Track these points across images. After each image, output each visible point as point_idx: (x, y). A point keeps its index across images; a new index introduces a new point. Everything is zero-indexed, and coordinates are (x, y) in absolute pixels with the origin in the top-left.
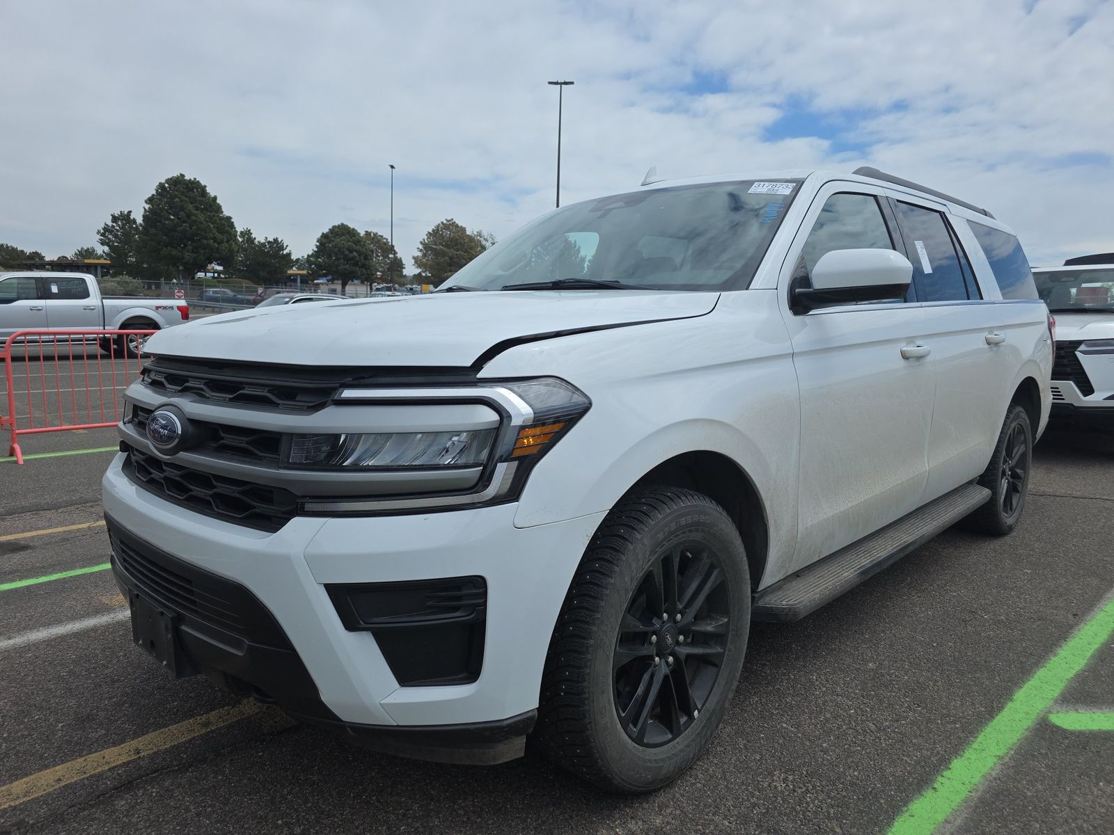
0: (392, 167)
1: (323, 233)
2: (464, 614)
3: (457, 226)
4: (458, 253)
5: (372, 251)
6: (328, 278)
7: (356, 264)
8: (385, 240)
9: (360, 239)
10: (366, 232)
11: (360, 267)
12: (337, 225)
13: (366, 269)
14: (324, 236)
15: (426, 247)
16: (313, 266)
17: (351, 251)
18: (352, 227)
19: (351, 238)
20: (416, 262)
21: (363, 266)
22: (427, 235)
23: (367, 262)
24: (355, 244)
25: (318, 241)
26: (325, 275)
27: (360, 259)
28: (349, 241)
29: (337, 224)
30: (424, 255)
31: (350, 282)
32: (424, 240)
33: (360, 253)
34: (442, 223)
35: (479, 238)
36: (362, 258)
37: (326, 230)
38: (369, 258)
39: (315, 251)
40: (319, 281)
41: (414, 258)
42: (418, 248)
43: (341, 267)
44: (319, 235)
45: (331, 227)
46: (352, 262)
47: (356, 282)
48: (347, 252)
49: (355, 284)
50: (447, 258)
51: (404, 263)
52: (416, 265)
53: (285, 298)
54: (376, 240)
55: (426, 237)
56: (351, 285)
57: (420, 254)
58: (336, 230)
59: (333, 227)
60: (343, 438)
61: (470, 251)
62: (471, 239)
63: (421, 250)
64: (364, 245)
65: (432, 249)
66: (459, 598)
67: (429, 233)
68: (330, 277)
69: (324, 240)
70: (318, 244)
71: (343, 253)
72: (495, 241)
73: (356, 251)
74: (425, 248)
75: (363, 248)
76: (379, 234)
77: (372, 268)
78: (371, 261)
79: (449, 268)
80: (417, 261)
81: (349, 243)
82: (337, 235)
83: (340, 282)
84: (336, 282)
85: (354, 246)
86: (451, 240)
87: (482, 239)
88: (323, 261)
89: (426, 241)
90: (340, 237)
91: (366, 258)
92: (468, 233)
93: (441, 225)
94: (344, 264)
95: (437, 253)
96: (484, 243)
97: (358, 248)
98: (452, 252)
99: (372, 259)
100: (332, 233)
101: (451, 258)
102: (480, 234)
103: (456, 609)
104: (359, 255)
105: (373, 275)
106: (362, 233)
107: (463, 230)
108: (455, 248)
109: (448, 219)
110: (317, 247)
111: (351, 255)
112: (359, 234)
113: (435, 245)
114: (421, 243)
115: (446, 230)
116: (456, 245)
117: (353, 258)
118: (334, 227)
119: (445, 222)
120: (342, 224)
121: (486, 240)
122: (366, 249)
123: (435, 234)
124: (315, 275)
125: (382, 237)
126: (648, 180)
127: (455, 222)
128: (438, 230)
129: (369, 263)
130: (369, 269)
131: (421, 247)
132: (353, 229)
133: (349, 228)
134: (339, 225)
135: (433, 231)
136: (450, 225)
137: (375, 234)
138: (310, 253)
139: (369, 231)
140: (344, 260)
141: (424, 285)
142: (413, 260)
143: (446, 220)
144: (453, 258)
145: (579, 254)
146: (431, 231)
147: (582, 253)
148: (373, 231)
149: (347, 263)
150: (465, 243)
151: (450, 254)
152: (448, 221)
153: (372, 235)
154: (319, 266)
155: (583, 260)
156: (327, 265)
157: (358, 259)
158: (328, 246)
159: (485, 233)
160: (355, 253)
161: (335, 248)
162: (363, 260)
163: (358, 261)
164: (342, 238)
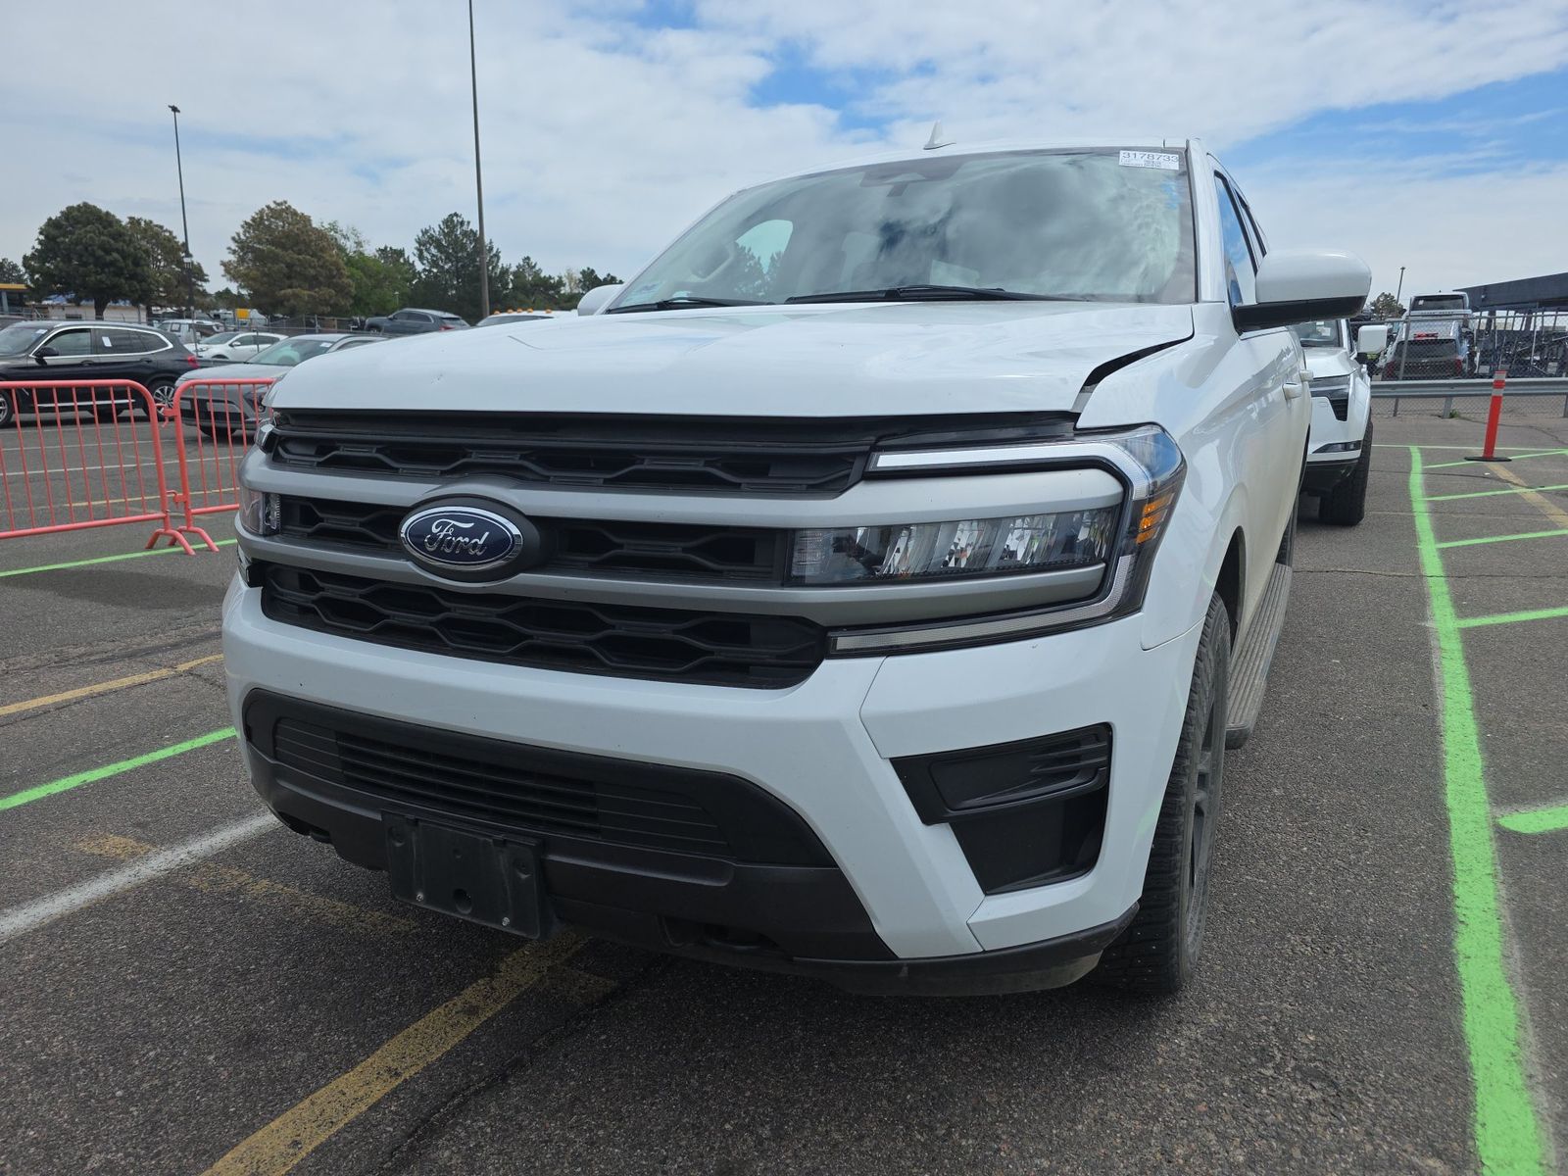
0: (175, 109)
1: (50, 219)
2: (1082, 781)
3: (295, 213)
4: (300, 257)
5: (146, 252)
6: (69, 297)
7: (119, 273)
8: (167, 234)
9: (122, 230)
10: (130, 218)
11: (126, 279)
12: (75, 205)
13: (139, 282)
14: (52, 224)
15: (243, 246)
16: (37, 276)
17: (108, 252)
18: (104, 210)
19: (105, 228)
20: (227, 271)
21: (133, 277)
22: (243, 227)
23: (139, 270)
24: (114, 239)
25: (41, 233)
26: (61, 292)
27: (127, 266)
28: (101, 234)
29: (75, 203)
30: (241, 260)
31: (110, 304)
32: (238, 234)
33: (125, 256)
34: (268, 207)
35: (332, 233)
36: (129, 262)
37: (55, 214)
38: (143, 262)
39: (37, 250)
40: (50, 302)
41: (223, 264)
42: (229, 248)
43: (93, 279)
44: (43, 222)
45: (64, 209)
46: (112, 269)
47: (121, 303)
48: (100, 253)
49: (120, 308)
50: (283, 265)
51: (205, 272)
52: (228, 276)
53: (38, 328)
54: (150, 233)
55: (241, 231)
56: (115, 308)
57: (233, 258)
58: (75, 213)
59: (68, 208)
60: (860, 532)
61: (320, 254)
62: (321, 235)
63: (234, 252)
64: (130, 240)
65: (253, 250)
66: (1077, 758)
67: (246, 223)
68: (72, 295)
69: (53, 232)
70: (42, 237)
71: (93, 254)
72: (361, 239)
73: (117, 251)
74: (242, 249)
75: (128, 245)
76: (155, 222)
77: (149, 280)
78: (146, 268)
79: (288, 282)
80: (229, 270)
81: (102, 238)
82: (78, 223)
83: (93, 303)
84: (83, 302)
85: (112, 242)
86: (287, 235)
87: (338, 236)
88: (56, 267)
89: (242, 237)
90: (85, 226)
91: (137, 264)
92: (314, 225)
93: (267, 211)
94: (97, 273)
95: (260, 257)
96: (342, 241)
97: (120, 245)
98: (290, 256)
99: (148, 266)
100: (67, 219)
101: (289, 266)
102: (333, 227)
103: (1070, 774)
104: (124, 258)
105: (152, 291)
106: (125, 221)
107: (306, 220)
108: (295, 249)
109: (278, 201)
110: (40, 242)
111: (108, 258)
112: (118, 222)
113: (259, 243)
114: (233, 239)
115: (276, 218)
116: (297, 244)
117: (112, 263)
118: (70, 209)
119: (273, 206)
120: (85, 204)
121: (345, 237)
122: (135, 248)
123: (257, 224)
124: (40, 291)
125: (161, 227)
126: (937, 142)
127: (290, 206)
128: (261, 218)
129: (143, 271)
130: (144, 280)
131: (234, 246)
132: (107, 213)
133: (100, 211)
134: (79, 206)
135: (254, 219)
136: (282, 212)
137: (149, 223)
138: (29, 254)
139: (137, 216)
140: (96, 266)
141: (238, 309)
142: (223, 268)
143: (275, 202)
144: (293, 266)
145: (498, 262)
146: (249, 220)
147: (503, 262)
148: (144, 218)
149: (103, 272)
150: (311, 241)
151: (288, 259)
152: (278, 204)
153: (143, 223)
154: (48, 275)
155: (505, 272)
156: (63, 274)
157: (122, 264)
158: (63, 242)
159: (342, 226)
160: (115, 255)
161: (77, 244)
162: (131, 267)
163: (121, 269)
164: (88, 228)
